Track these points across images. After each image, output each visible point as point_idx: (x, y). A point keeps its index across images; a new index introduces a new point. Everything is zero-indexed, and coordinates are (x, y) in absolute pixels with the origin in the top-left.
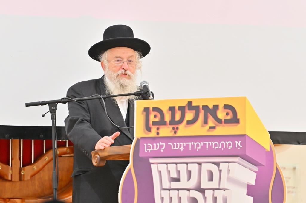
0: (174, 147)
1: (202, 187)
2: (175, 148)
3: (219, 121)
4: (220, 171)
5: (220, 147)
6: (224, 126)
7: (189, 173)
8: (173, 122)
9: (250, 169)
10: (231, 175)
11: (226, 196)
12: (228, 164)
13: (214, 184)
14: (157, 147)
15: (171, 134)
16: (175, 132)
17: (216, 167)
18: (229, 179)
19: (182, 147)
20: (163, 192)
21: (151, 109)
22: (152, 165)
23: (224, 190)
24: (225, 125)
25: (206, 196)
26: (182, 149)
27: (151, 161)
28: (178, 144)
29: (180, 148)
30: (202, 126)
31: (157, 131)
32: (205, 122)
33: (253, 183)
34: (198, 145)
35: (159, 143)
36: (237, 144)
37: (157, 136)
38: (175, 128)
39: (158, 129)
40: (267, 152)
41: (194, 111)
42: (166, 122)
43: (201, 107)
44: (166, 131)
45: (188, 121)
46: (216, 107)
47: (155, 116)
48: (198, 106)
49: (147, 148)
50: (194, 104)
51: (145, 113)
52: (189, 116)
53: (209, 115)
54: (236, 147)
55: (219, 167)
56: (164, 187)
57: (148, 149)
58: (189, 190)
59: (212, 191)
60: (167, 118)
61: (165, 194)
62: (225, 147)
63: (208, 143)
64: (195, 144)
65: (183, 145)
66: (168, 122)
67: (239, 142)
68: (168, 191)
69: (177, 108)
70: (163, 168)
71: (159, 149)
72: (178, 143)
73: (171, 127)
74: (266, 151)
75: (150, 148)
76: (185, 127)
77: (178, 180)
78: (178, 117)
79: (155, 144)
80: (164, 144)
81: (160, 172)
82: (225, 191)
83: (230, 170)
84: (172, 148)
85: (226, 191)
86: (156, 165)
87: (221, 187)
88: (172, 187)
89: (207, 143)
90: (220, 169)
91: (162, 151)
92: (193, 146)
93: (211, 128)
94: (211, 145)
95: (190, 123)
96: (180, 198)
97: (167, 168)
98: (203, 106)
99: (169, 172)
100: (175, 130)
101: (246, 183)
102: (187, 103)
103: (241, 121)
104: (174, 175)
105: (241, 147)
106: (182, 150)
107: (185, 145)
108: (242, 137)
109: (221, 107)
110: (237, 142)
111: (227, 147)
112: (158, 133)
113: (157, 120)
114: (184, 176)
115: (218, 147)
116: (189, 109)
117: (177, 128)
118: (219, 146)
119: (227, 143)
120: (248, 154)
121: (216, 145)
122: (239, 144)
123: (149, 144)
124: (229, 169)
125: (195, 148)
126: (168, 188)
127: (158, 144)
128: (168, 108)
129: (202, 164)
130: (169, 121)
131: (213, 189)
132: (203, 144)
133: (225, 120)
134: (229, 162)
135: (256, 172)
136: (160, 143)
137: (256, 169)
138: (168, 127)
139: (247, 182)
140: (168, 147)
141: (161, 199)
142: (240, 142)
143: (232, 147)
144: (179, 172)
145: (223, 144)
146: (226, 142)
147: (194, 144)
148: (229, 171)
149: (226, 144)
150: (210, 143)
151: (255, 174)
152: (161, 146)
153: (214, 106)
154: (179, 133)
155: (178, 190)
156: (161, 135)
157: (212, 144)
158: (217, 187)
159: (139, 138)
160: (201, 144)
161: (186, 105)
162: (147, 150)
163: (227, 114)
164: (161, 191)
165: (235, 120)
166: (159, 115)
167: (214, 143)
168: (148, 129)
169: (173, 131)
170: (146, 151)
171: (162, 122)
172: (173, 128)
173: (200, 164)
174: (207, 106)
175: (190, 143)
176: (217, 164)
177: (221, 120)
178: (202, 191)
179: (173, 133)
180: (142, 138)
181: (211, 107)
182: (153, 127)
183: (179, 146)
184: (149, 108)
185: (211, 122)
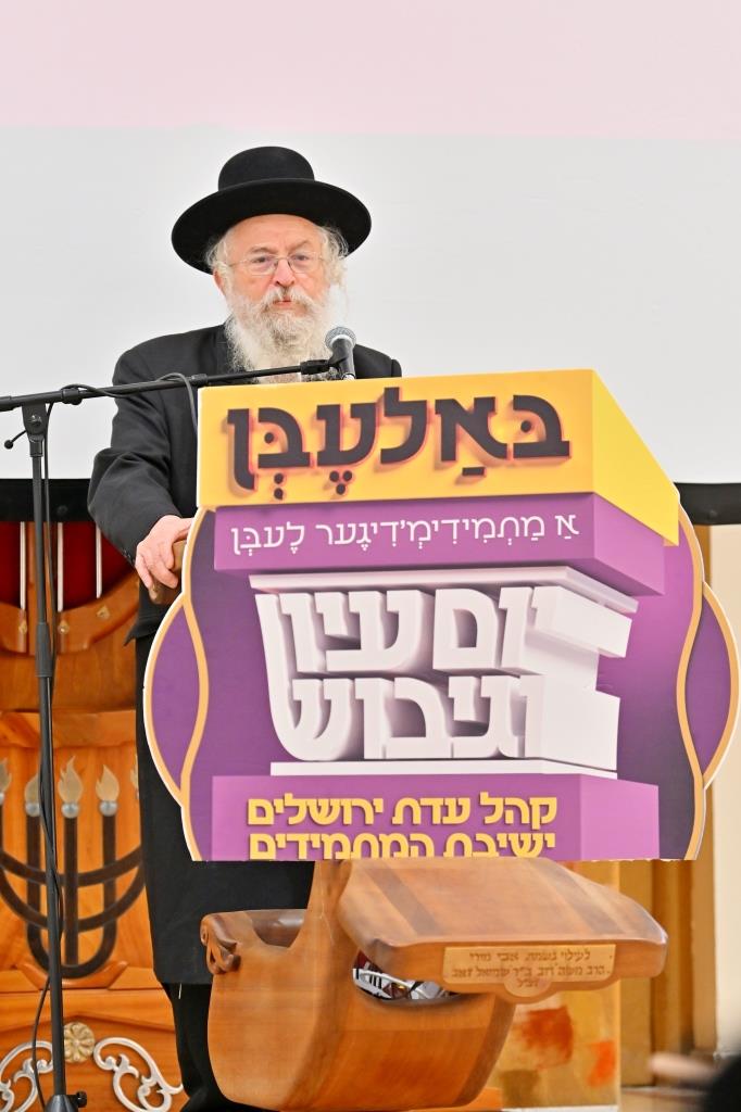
0: (336, 537)
1: (438, 665)
2: (342, 541)
3: (497, 450)
4: (503, 614)
5: (501, 535)
6: (513, 466)
7: (392, 621)
8: (332, 455)
9: (607, 606)
10: (539, 626)
11: (522, 694)
12: (529, 589)
13: (482, 656)
14: (275, 539)
15: (328, 496)
16: (341, 490)
17: (486, 600)
18: (534, 641)
19: (365, 538)
20: (298, 683)
21: (255, 414)
22: (258, 598)
23: (516, 674)
24: (519, 462)
25: (450, 695)
26: (365, 543)
27: (256, 582)
28: (353, 526)
29: (359, 542)
30: (437, 468)
31: (277, 486)
32: (448, 454)
33: (619, 649)
34: (422, 531)
35: (285, 526)
36: (563, 524)
37: (278, 502)
38: (341, 475)
39: (279, 479)
40: (671, 550)
41: (409, 420)
42: (308, 454)
43: (432, 405)
44: (307, 486)
45: (384, 452)
46: (486, 405)
47: (269, 438)
48: (423, 404)
49: (242, 540)
50: (405, 397)
51: (232, 428)
52: (391, 434)
53: (461, 430)
54: (560, 533)
55: (496, 600)
56: (301, 668)
57: (243, 546)
58: (390, 676)
59: (472, 680)
60: (313, 442)
61: (308, 691)
62: (517, 534)
63: (458, 521)
64: (413, 527)
65: (370, 529)
66: (314, 456)
67: (567, 520)
68: (317, 682)
69: (346, 410)
70: (298, 605)
71: (282, 544)
72: (350, 525)
73: (326, 472)
74: (666, 544)
75: (252, 541)
76: (377, 470)
77: (353, 644)
78: (349, 439)
79: (269, 530)
80: (302, 528)
81: (288, 620)
82: (518, 677)
83: (535, 610)
84: (330, 542)
85: (522, 677)
86: (273, 598)
87: (506, 664)
88: (332, 668)
89: (455, 522)
90: (501, 606)
91: (294, 550)
92: (403, 533)
93: (467, 472)
94: (467, 528)
95: (391, 457)
96: (361, 702)
97: (314, 605)
98: (438, 402)
99: (320, 618)
100: (341, 482)
101: (596, 651)
102: (382, 392)
103: (574, 450)
104: (337, 627)
105: (577, 533)
106: (365, 547)
107: (375, 531)
108: (580, 500)
109: (503, 404)
110: (560, 518)
111: (526, 534)
112: (279, 494)
113: (275, 449)
114: (373, 631)
115: (493, 536)
116: (387, 414)
117: (348, 476)
118: (498, 531)
119: (527, 522)
120: (601, 555)
121: (485, 528)
122: (570, 526)
123: (246, 530)
124: (534, 605)
125: (412, 538)
126: (315, 669)
127: (281, 529)
128: (315, 409)
129: (438, 592)
130: (320, 453)
131: (478, 674)
132: (440, 525)
133: (516, 445)
134: (532, 585)
135: (628, 615)
136: (288, 524)
137: (631, 605)
138: (317, 473)
139: (600, 649)
140: (316, 538)
141: (291, 707)
142: (572, 517)
143: (542, 534)
144: (355, 619)
145: (510, 525)
146: (523, 519)
147: (408, 527)
148: (532, 612)
149: (522, 524)
150: (466, 521)
151: (628, 622)
152: (293, 535)
153: (477, 400)
154: (354, 493)
155: (352, 676)
156: (289, 499)
157: (472, 525)
158: (492, 665)
159: (214, 510)
160: (432, 526)
161: (379, 400)
162: (239, 549)
163: (526, 427)
164: (291, 683)
165: (555, 447)
166: (281, 434)
167: (477, 524)
168: (245, 479)
169: (335, 485)
170: (237, 552)
171: (295, 457)
172: (334, 477)
173: (429, 591)
174: (454, 403)
175: (394, 524)
176: (492, 591)
177: (505, 445)
178: (440, 679)
179: (333, 490)
180: (222, 509)
181: (467, 403)
182: (260, 472)
183: (356, 535)
184: (246, 412)
185: (468, 453)
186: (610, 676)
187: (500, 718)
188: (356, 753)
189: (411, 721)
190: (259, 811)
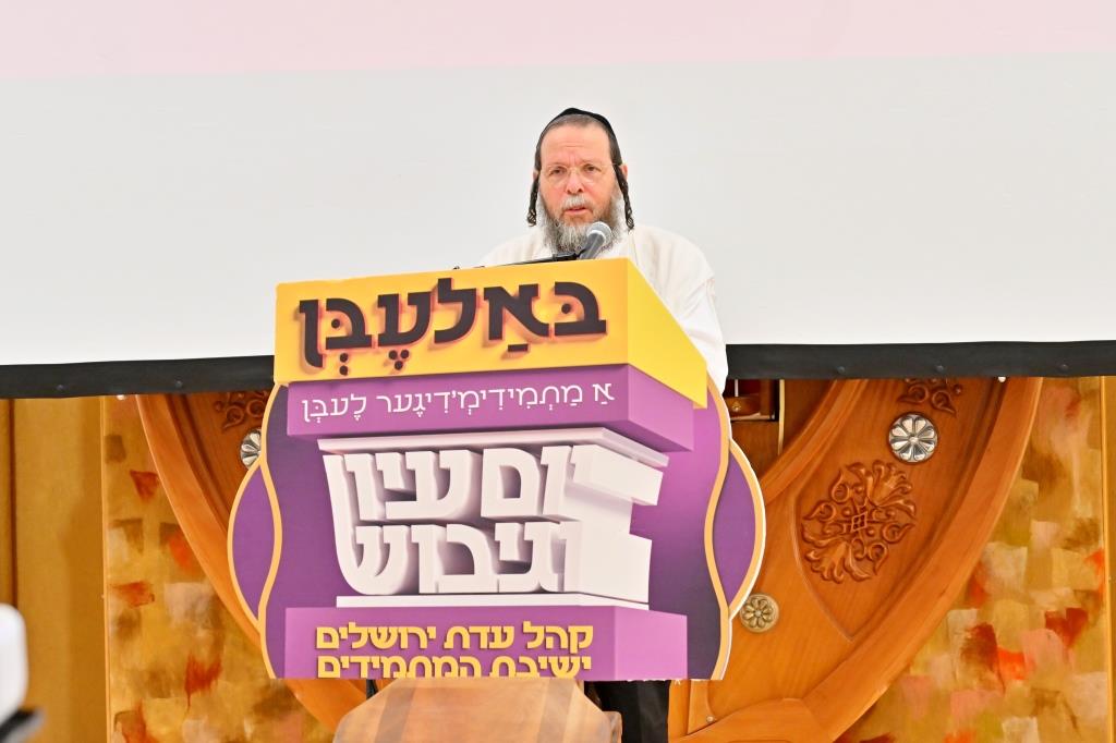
0: (395, 405)
1: (485, 513)
2: (400, 410)
3: (541, 330)
4: (544, 469)
5: (543, 402)
6: (554, 342)
7: (445, 477)
8: (391, 337)
9: (640, 461)
10: (577, 479)
11: (561, 537)
12: (568, 448)
13: (525, 505)
14: (340, 409)
15: (388, 371)
16: (399, 366)
17: (529, 458)
18: (572, 491)
19: (420, 406)
20: (360, 529)
21: (323, 304)
22: (325, 457)
23: (556, 520)
24: (559, 339)
25: (497, 539)
26: (420, 410)
27: (323, 445)
28: (410, 396)
29: (414, 410)
30: (485, 345)
31: (342, 364)
32: (495, 333)
33: (651, 498)
34: (471, 400)
35: (349, 398)
36: (600, 392)
37: (343, 377)
38: (399, 353)
39: (344, 358)
40: (699, 412)
41: (460, 306)
42: (370, 337)
43: (481, 293)
44: (369, 363)
45: (437, 332)
46: (530, 292)
47: (336, 324)
48: (473, 291)
49: (312, 410)
50: (457, 286)
51: (303, 316)
52: (444, 318)
53: (506, 312)
54: (596, 399)
55: (539, 459)
56: (362, 518)
57: (312, 415)
58: (443, 523)
59: (517, 526)
60: (374, 326)
61: (369, 536)
62: (558, 401)
63: (503, 391)
64: (463, 396)
65: (425, 399)
66: (375, 338)
67: (604, 388)
68: (378, 528)
69: (404, 298)
70: (360, 464)
71: (347, 413)
72: (407, 396)
73: (385, 352)
74: (695, 407)
75: (321, 411)
76: (431, 349)
77: (409, 496)
78: (406, 322)
79: (335, 401)
80: (364, 399)
81: (352, 476)
82: (558, 523)
83: (574, 465)
84: (389, 410)
85: (562, 523)
86: (338, 458)
87: (547, 512)
88: (390, 517)
89: (501, 391)
90: (543, 462)
91: (357, 418)
92: (455, 402)
93: (512, 348)
94: (512, 396)
95: (443, 337)
96: (417, 545)
97: (374, 464)
98: (487, 290)
99: (380, 475)
100: (399, 360)
101: (630, 500)
102: (437, 282)
103: (610, 327)
104: (397, 482)
105: (612, 399)
106: (420, 414)
107: (429, 400)
108: (615, 371)
109: (546, 290)
110: (597, 386)
111: (566, 401)
112: (344, 370)
113: (341, 333)
114: (427, 485)
115: (535, 402)
116: (439, 302)
117: (405, 354)
118: (540, 398)
119: (566, 390)
120: (634, 417)
121: (528, 396)
122: (606, 393)
123: (315, 401)
124: (572, 461)
125: (462, 406)
126: (376, 518)
127: (346, 400)
128: (377, 298)
129: (485, 451)
130: (380, 336)
131: (522, 520)
132: (488, 394)
133: (557, 325)
134: (571, 444)
135: (659, 469)
136: (352, 396)
137: (663, 460)
138: (378, 353)
139: (633, 499)
140: (376, 407)
141: (355, 550)
142: (607, 385)
143: (580, 400)
144: (411, 475)
145: (551, 394)
146: (563, 387)
147: (458, 397)
148: (571, 467)
149: (562, 392)
150: (511, 391)
151: (660, 475)
152: (355, 405)
153: (521, 287)
154: (410, 368)
155: (409, 523)
156: (351, 375)
157: (516, 394)
158: (534, 513)
159: (287, 385)
160: (481, 395)
161: (434, 290)
162: (309, 417)
163: (566, 309)
164: (355, 530)
165: (593, 325)
166: (346, 320)
167: (521, 393)
168: (314, 357)
169: (393, 362)
170: (307, 420)
171: (359, 339)
172: (393, 355)
173: (478, 451)
174: (501, 289)
175: (446, 394)
176: (535, 450)
177: (547, 325)
178: (488, 526)
179: (392, 367)
180: (294, 384)
181: (512, 290)
182: (328, 352)
183: (413, 404)
184: (315, 303)
185: (513, 332)
186: (642, 521)
187: (542, 559)
188: (412, 588)
189: (461, 560)
190: (327, 636)
